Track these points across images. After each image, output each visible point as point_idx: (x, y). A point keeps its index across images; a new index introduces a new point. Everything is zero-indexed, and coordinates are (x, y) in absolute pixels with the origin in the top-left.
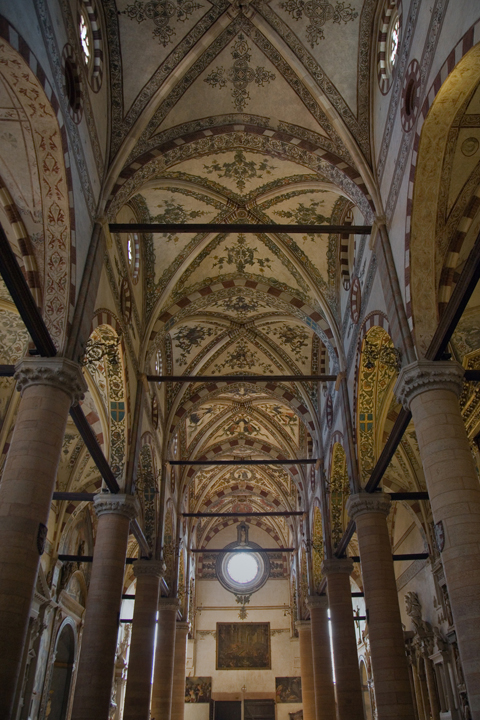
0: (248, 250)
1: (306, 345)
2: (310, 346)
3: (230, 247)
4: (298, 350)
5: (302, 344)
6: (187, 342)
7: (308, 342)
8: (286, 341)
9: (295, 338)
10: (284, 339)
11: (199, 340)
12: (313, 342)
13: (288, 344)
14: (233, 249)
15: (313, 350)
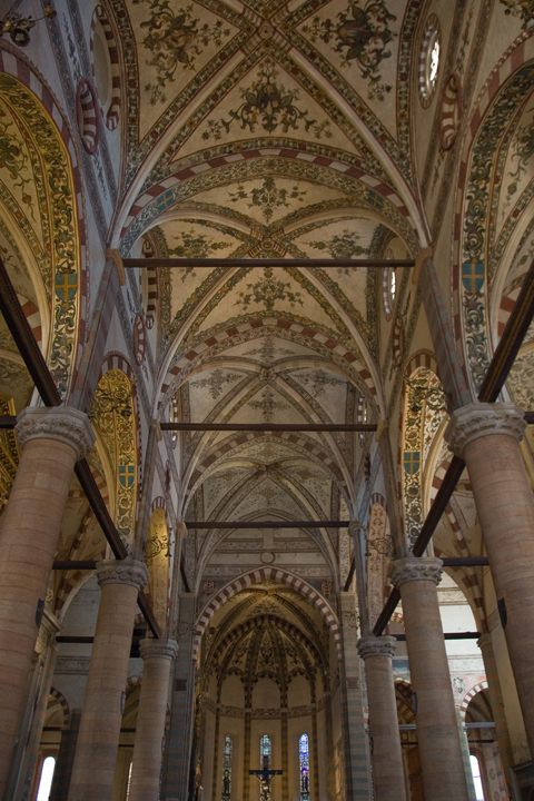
0: (260, 204)
1: (143, 25)
2: (136, 26)
3: (282, 207)
4: (156, 10)
5: (153, 24)
6: (373, 21)
7: (141, 33)
8: (181, 19)
9: (168, 33)
10: (187, 23)
11: (350, 17)
12: (132, 36)
13: (177, 14)
14: (279, 204)
15: (128, 20)
